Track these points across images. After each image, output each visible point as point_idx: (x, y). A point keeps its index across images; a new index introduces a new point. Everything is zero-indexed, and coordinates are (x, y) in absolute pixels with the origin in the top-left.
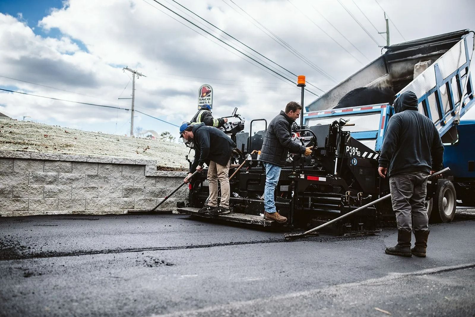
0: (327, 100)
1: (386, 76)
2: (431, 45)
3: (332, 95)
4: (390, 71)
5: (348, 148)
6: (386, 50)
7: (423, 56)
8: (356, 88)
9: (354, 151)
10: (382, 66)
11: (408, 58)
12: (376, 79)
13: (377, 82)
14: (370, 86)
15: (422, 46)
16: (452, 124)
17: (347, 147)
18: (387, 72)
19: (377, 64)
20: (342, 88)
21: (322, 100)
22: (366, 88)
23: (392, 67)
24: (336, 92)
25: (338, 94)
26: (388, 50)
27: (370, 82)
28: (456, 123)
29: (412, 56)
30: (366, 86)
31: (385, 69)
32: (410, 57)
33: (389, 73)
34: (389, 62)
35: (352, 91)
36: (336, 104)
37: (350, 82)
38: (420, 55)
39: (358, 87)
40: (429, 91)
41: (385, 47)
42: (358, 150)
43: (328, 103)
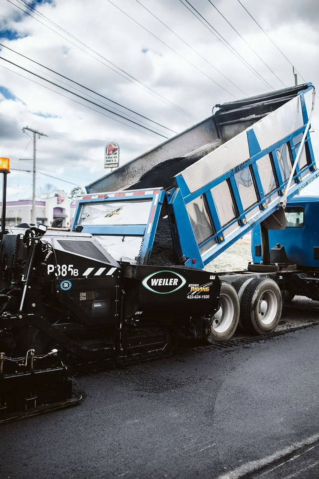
0: (122, 176)
1: (216, 142)
2: (266, 103)
3: (131, 169)
4: (222, 135)
5: (50, 269)
6: (218, 109)
7: (256, 117)
8: (170, 158)
9: (65, 270)
10: (212, 130)
11: (241, 119)
12: (202, 145)
13: (203, 150)
14: (191, 155)
15: (255, 105)
16: (276, 207)
17: (49, 266)
18: (219, 137)
19: (203, 127)
20: (147, 160)
21: (113, 175)
22: (184, 158)
23: (225, 131)
24: (137, 165)
25: (140, 167)
26: (220, 109)
27: (193, 151)
28: (281, 205)
29: (245, 117)
30: (185, 156)
31: (216, 133)
32: (243, 119)
33: (221, 137)
34: (220, 124)
35: (161, 163)
36: (136, 180)
37: (160, 151)
38: (254, 116)
39: (172, 158)
40: (236, 167)
41: (217, 106)
42: (73, 268)
43: (123, 180)
